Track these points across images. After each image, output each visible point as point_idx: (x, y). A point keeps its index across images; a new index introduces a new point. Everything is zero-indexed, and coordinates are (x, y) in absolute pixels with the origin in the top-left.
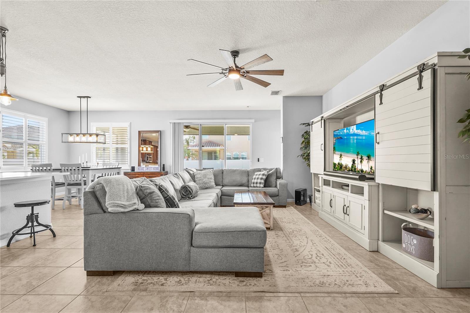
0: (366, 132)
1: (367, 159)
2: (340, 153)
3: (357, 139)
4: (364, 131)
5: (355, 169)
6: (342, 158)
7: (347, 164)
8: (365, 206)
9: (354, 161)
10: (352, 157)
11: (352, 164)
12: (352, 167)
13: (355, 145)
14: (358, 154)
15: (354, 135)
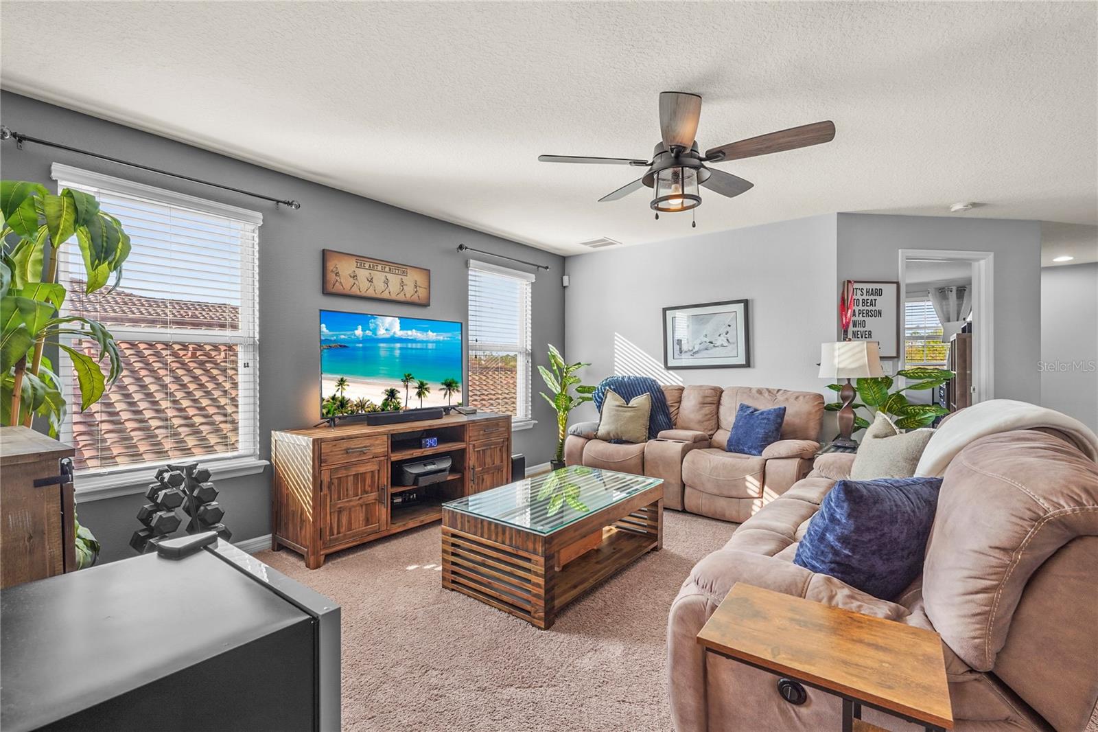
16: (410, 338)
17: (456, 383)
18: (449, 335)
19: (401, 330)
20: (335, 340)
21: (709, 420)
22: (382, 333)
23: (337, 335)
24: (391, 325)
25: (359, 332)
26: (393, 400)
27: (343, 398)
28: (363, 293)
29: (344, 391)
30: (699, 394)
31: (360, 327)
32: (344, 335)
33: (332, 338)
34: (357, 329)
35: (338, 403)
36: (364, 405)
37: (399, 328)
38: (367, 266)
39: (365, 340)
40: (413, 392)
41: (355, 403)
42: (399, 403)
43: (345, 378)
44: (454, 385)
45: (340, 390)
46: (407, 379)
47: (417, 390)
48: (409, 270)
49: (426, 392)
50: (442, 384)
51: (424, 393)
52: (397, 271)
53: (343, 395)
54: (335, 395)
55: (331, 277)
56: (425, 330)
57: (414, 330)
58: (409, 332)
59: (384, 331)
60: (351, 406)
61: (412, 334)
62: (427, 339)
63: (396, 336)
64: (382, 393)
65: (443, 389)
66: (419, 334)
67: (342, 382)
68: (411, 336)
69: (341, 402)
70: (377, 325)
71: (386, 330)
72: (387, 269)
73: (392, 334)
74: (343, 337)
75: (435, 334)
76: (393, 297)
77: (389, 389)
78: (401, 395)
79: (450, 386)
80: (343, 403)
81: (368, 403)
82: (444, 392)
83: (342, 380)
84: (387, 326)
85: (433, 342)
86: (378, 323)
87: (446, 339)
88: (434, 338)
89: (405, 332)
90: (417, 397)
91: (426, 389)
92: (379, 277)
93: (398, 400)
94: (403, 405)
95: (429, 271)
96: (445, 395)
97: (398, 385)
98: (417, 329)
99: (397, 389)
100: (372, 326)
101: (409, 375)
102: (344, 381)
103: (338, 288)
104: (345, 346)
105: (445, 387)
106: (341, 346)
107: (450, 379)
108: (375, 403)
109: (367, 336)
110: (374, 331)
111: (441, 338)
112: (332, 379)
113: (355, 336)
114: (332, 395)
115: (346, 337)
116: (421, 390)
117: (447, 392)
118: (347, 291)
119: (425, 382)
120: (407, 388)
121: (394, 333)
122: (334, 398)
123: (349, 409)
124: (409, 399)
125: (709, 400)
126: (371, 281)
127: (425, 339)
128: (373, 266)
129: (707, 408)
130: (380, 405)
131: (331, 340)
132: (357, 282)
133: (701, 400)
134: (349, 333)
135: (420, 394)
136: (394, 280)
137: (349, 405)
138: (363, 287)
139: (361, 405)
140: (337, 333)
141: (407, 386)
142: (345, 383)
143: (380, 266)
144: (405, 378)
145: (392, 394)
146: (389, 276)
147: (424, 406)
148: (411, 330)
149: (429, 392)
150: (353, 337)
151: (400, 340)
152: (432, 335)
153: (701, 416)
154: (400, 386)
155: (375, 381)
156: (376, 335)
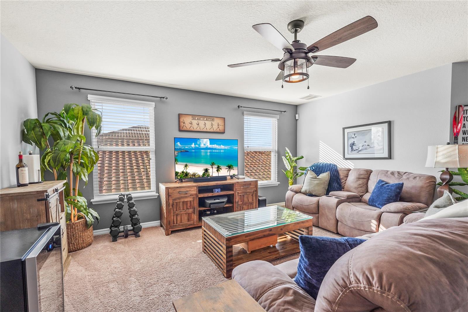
16: (214, 148)
17: (232, 166)
18: (230, 146)
19: (210, 144)
20: (183, 149)
21: (361, 187)
22: (202, 146)
23: (184, 147)
24: (206, 142)
25: (193, 145)
26: (207, 173)
27: (187, 172)
28: (195, 130)
29: (187, 169)
30: (357, 173)
31: (193, 143)
32: (187, 147)
33: (182, 148)
34: (192, 144)
35: (185, 174)
36: (195, 175)
37: (209, 144)
38: (196, 118)
39: (196, 149)
40: (215, 170)
41: (192, 174)
42: (209, 174)
43: (187, 164)
44: (231, 167)
45: (185, 169)
46: (213, 164)
47: (217, 169)
48: (215, 119)
49: (220, 170)
50: (227, 166)
51: (219, 170)
52: (210, 120)
53: (187, 171)
54: (183, 171)
55: (182, 124)
56: (220, 145)
57: (215, 145)
58: (213, 146)
59: (203, 145)
60: (190, 175)
61: (215, 146)
62: (221, 148)
63: (208, 147)
64: (203, 170)
65: (227, 168)
66: (217, 146)
67: (186, 166)
68: (214, 147)
69: (186, 174)
70: (200, 143)
71: (204, 145)
72: (205, 119)
73: (206, 146)
74: (186, 147)
75: (224, 146)
76: (208, 130)
77: (205, 168)
78: (210, 171)
79: (230, 167)
80: (187, 174)
81: (197, 174)
82: (227, 170)
83: (186, 165)
84: (204, 143)
85: (223, 150)
86: (201, 142)
87: (228, 148)
88: (224, 148)
89: (212, 145)
90: (217, 172)
91: (220, 168)
92: (202, 123)
93: (209, 173)
94: (211, 175)
95: (225, 118)
96: (228, 171)
97: (209, 167)
98: (217, 144)
99: (208, 168)
100: (198, 143)
101: (213, 163)
102: (187, 165)
103: (185, 128)
104: (187, 151)
105: (228, 168)
106: (186, 151)
107: (230, 165)
108: (199, 174)
109: (196, 147)
110: (199, 145)
111: (226, 148)
112: (182, 165)
113: (191, 147)
114: (182, 171)
115: (188, 147)
116: (218, 169)
117: (228, 170)
118: (188, 129)
119: (220, 166)
120: (212, 168)
121: (207, 146)
122: (183, 172)
123: (189, 176)
124: (213, 172)
125: (362, 176)
126: (198, 125)
127: (220, 148)
128: (199, 118)
129: (361, 181)
130: (202, 175)
131: (182, 149)
132: (192, 125)
133: (358, 176)
134: (189, 146)
135: (218, 171)
136: (208, 123)
137: (189, 175)
138: (195, 127)
139: (194, 175)
140: (184, 146)
141: (212, 167)
142: (188, 166)
143: (202, 118)
144: (211, 164)
145: (206, 170)
146: (206, 122)
147: (219, 175)
148: (214, 144)
149: (221, 170)
150: (190, 147)
151: (210, 149)
152: (222, 147)
153: (357, 185)
154: (210, 167)
155: (200, 165)
156: (200, 147)
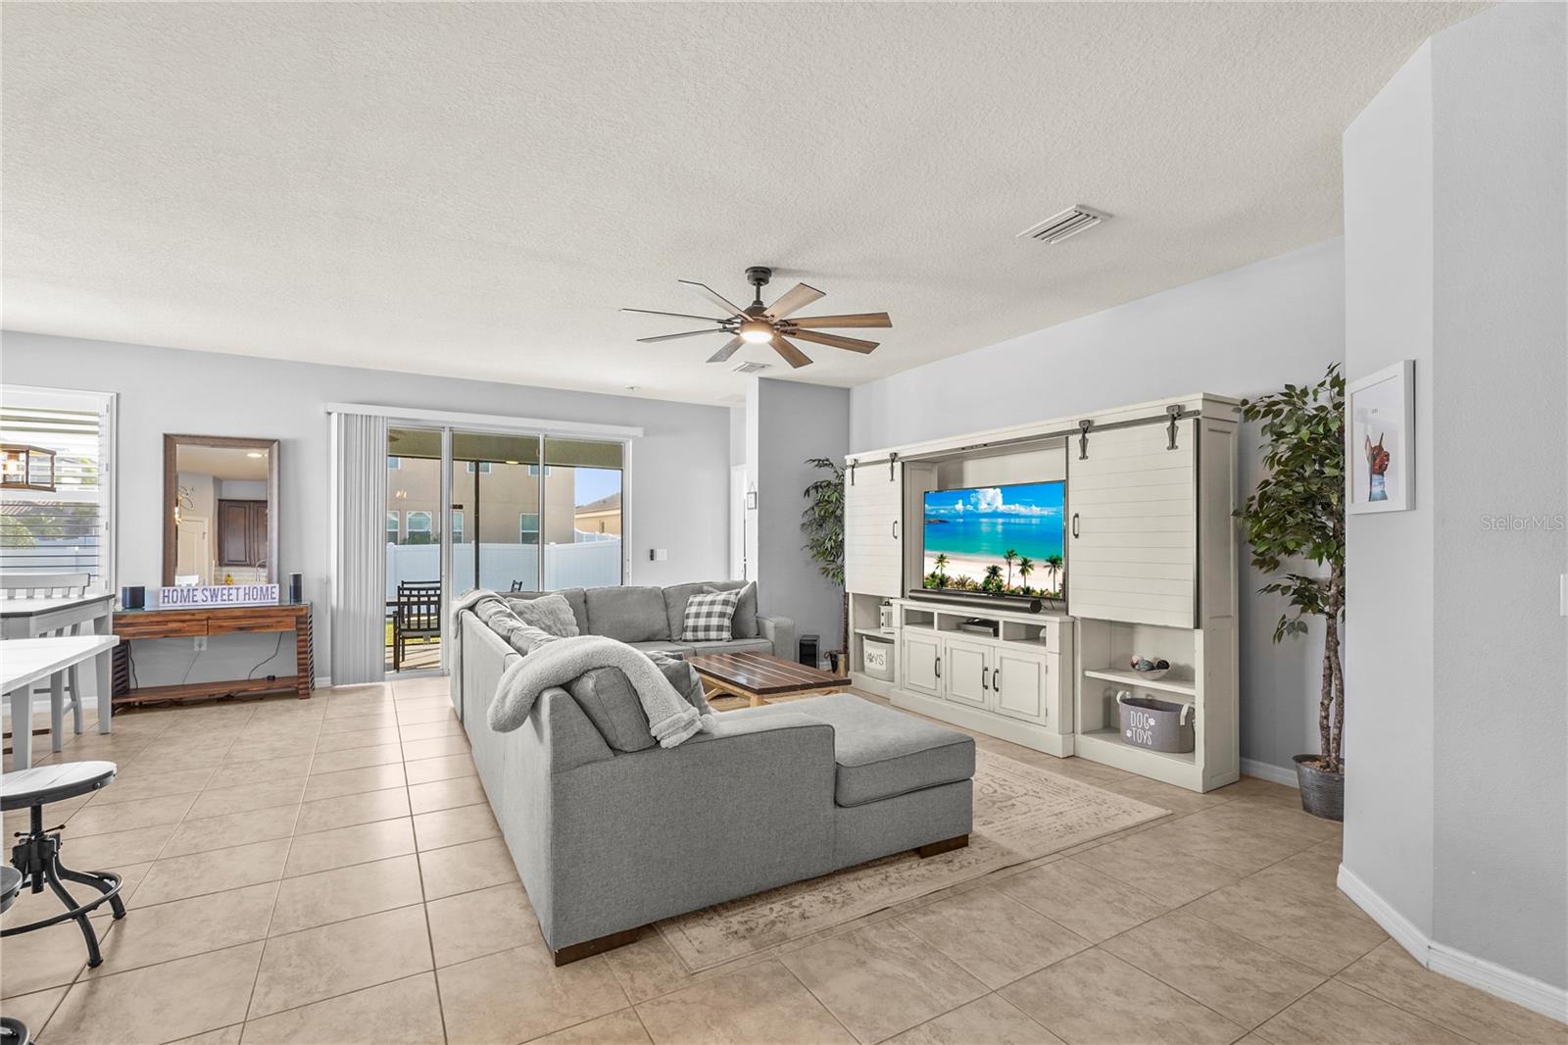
0: (1041, 510)
1: (1046, 567)
2: (939, 554)
3: (1003, 524)
4: (1034, 507)
5: (999, 587)
6: (945, 564)
7: (967, 576)
8: (1046, 667)
9: (994, 571)
10: (987, 562)
11: (988, 577)
12: (988, 581)
13: (1000, 536)
14: (1010, 555)
15: (995, 514)
